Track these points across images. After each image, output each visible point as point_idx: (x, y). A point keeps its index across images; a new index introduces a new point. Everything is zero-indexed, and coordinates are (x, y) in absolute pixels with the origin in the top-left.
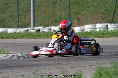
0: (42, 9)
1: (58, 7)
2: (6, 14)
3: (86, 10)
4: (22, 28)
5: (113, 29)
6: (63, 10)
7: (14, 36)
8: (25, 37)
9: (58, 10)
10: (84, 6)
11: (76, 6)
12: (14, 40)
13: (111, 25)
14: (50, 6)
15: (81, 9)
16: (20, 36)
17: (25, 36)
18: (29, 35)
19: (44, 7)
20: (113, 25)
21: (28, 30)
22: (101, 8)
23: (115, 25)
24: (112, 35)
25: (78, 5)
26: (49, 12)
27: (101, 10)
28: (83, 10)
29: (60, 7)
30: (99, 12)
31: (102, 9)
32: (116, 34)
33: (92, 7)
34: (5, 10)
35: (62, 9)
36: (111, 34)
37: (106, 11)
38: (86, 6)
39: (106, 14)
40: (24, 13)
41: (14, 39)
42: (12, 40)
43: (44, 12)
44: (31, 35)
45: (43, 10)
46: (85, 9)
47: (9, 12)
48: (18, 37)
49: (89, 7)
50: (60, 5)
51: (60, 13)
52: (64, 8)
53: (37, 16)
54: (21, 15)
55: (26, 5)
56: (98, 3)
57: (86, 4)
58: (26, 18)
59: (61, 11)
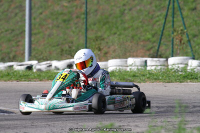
0: (46, 30)
1: (74, 29)
3: (120, 35)
4: (2, 63)
5: (153, 68)
6: (81, 33)
8: (2, 79)
9: (74, 32)
10: (118, 28)
11: (104, 27)
13: (153, 60)
14: (60, 25)
15: (112, 32)
17: (2, 77)
18: (9, 74)
19: (49, 28)
20: (156, 61)
21: (11, 66)
22: (146, 31)
23: (159, 60)
24: (148, 78)
25: (107, 26)
26: (58, 35)
27: (146, 34)
28: (115, 34)
29: (76, 28)
30: (143, 38)
31: (148, 34)
32: (155, 77)
33: (130, 29)
35: (80, 31)
36: (148, 76)
37: (153, 36)
38: (120, 28)
39: (154, 42)
40: (14, 36)
43: (49, 36)
44: (12, 74)
45: (47, 33)
46: (118, 33)
49: (125, 29)
50: (76, 24)
51: (75, 39)
52: (83, 31)
53: (37, 42)
54: (9, 41)
55: (20, 23)
56: (141, 22)
57: (121, 24)
58: (18, 46)
59: (77, 34)
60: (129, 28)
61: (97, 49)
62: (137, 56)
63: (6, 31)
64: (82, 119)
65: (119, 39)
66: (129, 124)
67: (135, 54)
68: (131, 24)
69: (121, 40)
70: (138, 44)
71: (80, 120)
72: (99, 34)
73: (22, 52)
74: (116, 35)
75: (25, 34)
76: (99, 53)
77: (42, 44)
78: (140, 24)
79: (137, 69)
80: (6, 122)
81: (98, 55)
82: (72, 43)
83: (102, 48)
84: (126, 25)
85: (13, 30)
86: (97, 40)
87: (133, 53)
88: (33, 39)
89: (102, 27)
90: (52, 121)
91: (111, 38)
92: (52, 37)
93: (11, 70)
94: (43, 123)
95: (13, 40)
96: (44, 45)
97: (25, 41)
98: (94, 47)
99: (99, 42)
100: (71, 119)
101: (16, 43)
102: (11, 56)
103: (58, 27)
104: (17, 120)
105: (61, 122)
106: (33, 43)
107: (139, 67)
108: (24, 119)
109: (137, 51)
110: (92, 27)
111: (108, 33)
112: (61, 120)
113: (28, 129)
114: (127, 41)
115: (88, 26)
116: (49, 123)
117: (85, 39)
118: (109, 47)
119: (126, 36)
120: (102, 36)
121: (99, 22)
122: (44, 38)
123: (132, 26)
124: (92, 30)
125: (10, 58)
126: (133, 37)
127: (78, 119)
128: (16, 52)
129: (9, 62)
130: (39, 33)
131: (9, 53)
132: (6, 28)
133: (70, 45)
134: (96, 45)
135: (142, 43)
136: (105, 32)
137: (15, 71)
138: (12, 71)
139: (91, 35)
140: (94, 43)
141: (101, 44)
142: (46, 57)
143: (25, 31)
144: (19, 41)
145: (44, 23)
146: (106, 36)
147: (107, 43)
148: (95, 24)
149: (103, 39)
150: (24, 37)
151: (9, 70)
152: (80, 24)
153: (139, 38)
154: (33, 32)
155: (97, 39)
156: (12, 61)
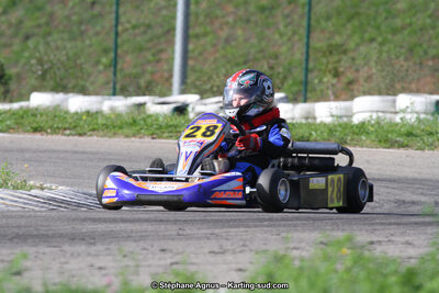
0: (222, 29)
1: (281, 27)
2: (88, 42)
3: (381, 44)
4: (121, 97)
6: (296, 37)
7: (82, 123)
8: (120, 131)
9: (281, 35)
10: (378, 28)
11: (349, 26)
12: (76, 137)
14: (253, 19)
15: (367, 36)
16: (103, 125)
17: (121, 128)
18: (135, 121)
19: (227, 23)
21: (143, 105)
25: (356, 22)
26: (246, 40)
28: (372, 40)
29: (286, 26)
30: (432, 52)
33: (406, 32)
34: (83, 28)
35: (294, 33)
38: (383, 28)
40: (151, 40)
41: (80, 135)
42: (71, 137)
43: (227, 41)
44: (142, 122)
45: (224, 34)
46: (380, 39)
47: (97, 34)
48: (94, 130)
49: (395, 31)
50: (288, 16)
51: (284, 49)
52: (303, 32)
53: (200, 54)
54: (141, 50)
55: (164, 12)
56: (430, 16)
57: (386, 18)
58: (158, 61)
59: (289, 40)
60: (403, 28)
61: (330, 71)
62: (418, 91)
63: (134, 27)
64: (290, 225)
65: (380, 52)
66: (393, 238)
67: (413, 86)
68: (408, 21)
69: (385, 55)
70: (421, 64)
71: (284, 226)
72: (338, 40)
73: (166, 75)
74: (375, 45)
75: (174, 36)
76: (334, 81)
77: (212, 59)
78: (428, 21)
79: (418, 118)
80: (122, 226)
81: (333, 85)
82: (276, 57)
83: (341, 69)
84: (398, 22)
85: (149, 26)
86: (331, 53)
87: (410, 83)
88: (191, 47)
89: (344, 25)
90: (222, 227)
91: (363, 49)
92: (233, 43)
93: (139, 114)
94: (204, 231)
95: (148, 49)
96: (215, 60)
97: (173, 52)
98: (324, 68)
99: (335, 58)
100: (265, 223)
101: (154, 55)
102: (142, 82)
103: (248, 21)
104: (147, 221)
105: (242, 229)
106: (190, 55)
107: (422, 116)
108: (161, 221)
109: (418, 80)
110: (323, 23)
111: (356, 38)
112: (243, 226)
113: (170, 242)
114: (397, 57)
115: (313, 23)
116: (217, 231)
117: (304, 50)
118: (357, 71)
119: (396, 46)
120: (342, 45)
121: (339, 13)
122: (215, 45)
123: (410, 25)
124: (323, 31)
125: (139, 88)
126: (411, 50)
127: (280, 226)
128: (153, 73)
129: (138, 95)
130: (205, 34)
131: (137, 77)
132: (134, 22)
133: (272, 62)
134: (328, 63)
135: (430, 63)
136: (349, 36)
137: (149, 116)
138: (143, 115)
139: (319, 42)
140: (324, 60)
141: (339, 61)
142: (218, 87)
143: (174, 29)
144: (161, 51)
145: (218, 12)
146: (352, 45)
147: (353, 59)
148: (328, 18)
149: (345, 52)
150: (172, 43)
151: (136, 113)
152: (296, 17)
153: (426, 52)
154: (191, 32)
155: (331, 50)
156: (144, 95)
